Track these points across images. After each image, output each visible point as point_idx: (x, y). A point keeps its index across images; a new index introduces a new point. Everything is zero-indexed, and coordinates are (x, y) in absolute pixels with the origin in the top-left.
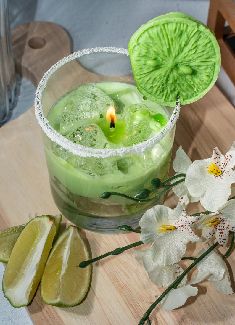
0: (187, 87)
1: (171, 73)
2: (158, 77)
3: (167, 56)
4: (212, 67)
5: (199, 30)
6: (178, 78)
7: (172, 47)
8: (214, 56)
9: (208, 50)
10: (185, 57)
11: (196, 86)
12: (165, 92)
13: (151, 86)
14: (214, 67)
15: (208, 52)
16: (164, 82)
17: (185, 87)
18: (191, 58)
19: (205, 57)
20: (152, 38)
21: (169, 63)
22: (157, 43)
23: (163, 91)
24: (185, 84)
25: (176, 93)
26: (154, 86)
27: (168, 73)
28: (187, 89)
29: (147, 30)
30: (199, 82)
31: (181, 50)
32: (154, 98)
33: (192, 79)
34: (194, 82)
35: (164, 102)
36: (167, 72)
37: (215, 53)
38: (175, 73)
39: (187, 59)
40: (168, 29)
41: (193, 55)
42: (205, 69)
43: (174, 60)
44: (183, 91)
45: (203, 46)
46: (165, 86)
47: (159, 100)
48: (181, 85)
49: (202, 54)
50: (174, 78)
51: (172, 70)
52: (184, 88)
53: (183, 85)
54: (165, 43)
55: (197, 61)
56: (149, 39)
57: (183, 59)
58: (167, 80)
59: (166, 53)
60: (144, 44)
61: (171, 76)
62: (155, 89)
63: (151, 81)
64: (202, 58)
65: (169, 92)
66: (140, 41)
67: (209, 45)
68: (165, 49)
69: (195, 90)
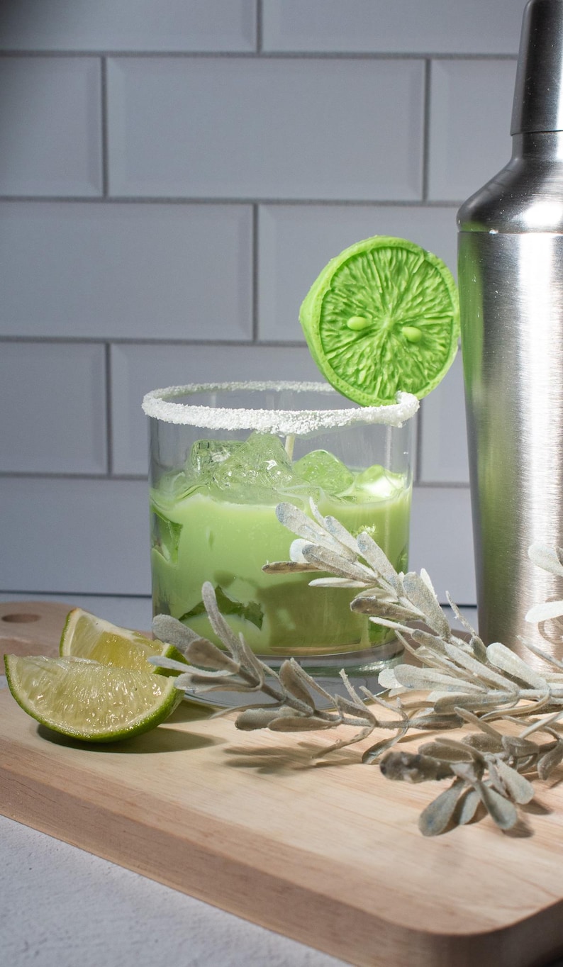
0: (413, 366)
1: (387, 342)
2: (368, 349)
3: (381, 308)
4: (449, 328)
5: (427, 259)
6: (399, 350)
7: (385, 291)
8: (451, 308)
9: (441, 295)
10: (407, 310)
11: (426, 365)
12: (379, 379)
13: (356, 368)
14: (451, 330)
15: (441, 301)
16: (378, 358)
17: (410, 366)
18: (417, 310)
19: (438, 309)
20: (354, 277)
21: (386, 323)
22: (364, 285)
23: (375, 378)
24: (411, 362)
25: (396, 380)
26: (361, 367)
27: (383, 340)
28: (413, 372)
29: (346, 264)
30: (431, 358)
31: (401, 299)
32: (360, 394)
33: (419, 351)
34: (424, 357)
35: (378, 399)
36: (381, 337)
37: (450, 304)
38: (395, 342)
39: (411, 313)
40: (379, 259)
41: (420, 306)
42: (438, 333)
43: (391, 317)
44: (408, 376)
45: (434, 290)
46: (378, 366)
47: (370, 397)
48: (403, 363)
49: (433, 303)
50: (393, 350)
51: (389, 335)
52: (409, 371)
53: (406, 363)
54: (376, 285)
55: (426, 316)
56: (350, 278)
57: (405, 314)
58: (382, 355)
59: (379, 304)
60: (342, 288)
61: (388, 346)
62: (362, 375)
63: (357, 357)
64: (433, 311)
65: (386, 377)
66: (336, 284)
67: (442, 288)
68: (377, 296)
69: (426, 372)
